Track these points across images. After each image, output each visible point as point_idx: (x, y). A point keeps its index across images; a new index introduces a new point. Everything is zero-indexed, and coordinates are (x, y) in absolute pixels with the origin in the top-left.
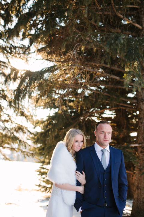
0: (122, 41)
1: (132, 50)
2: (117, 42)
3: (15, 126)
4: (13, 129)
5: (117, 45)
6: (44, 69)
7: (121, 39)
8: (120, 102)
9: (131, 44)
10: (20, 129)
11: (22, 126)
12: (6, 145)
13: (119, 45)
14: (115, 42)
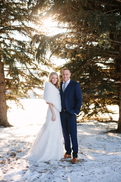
0: (97, 19)
1: (104, 23)
2: (94, 19)
3: (41, 72)
4: (39, 74)
5: (94, 21)
6: (53, 37)
7: (97, 17)
8: (109, 54)
9: (104, 20)
10: (44, 74)
11: (45, 72)
12: (36, 85)
13: (96, 21)
14: (93, 19)
